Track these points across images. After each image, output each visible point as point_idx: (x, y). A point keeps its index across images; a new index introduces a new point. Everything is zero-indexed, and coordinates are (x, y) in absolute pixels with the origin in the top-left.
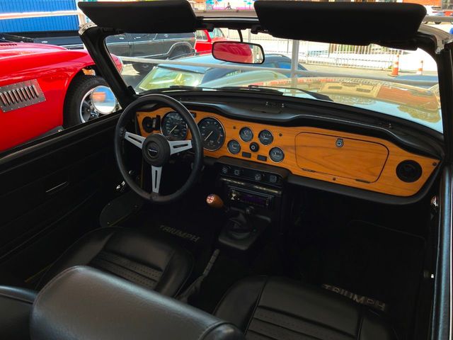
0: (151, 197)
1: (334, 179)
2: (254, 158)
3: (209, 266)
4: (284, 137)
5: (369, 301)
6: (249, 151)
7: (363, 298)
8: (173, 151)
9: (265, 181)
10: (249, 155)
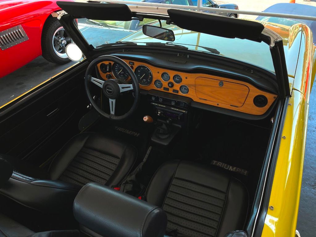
0: (110, 117)
1: (218, 105)
2: (171, 91)
3: (147, 156)
4: (188, 79)
5: (239, 170)
6: (168, 87)
7: (235, 168)
8: (122, 90)
9: (178, 105)
10: (168, 89)
